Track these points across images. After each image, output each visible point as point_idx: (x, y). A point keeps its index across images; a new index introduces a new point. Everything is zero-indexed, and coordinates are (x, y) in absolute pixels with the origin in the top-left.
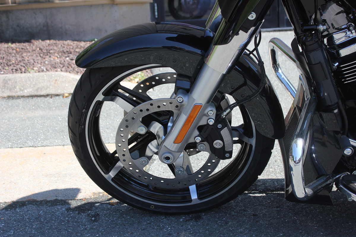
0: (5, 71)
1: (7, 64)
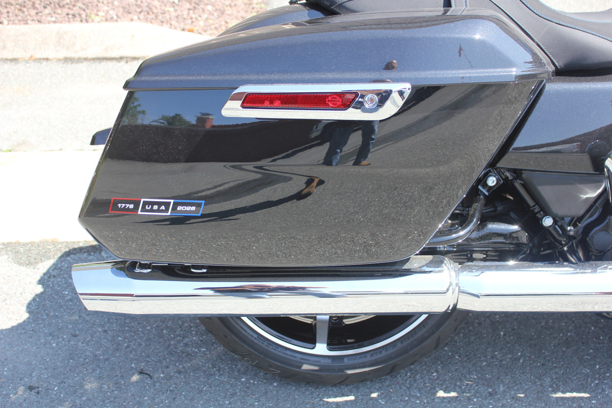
0: (58, 16)
1: (58, 4)
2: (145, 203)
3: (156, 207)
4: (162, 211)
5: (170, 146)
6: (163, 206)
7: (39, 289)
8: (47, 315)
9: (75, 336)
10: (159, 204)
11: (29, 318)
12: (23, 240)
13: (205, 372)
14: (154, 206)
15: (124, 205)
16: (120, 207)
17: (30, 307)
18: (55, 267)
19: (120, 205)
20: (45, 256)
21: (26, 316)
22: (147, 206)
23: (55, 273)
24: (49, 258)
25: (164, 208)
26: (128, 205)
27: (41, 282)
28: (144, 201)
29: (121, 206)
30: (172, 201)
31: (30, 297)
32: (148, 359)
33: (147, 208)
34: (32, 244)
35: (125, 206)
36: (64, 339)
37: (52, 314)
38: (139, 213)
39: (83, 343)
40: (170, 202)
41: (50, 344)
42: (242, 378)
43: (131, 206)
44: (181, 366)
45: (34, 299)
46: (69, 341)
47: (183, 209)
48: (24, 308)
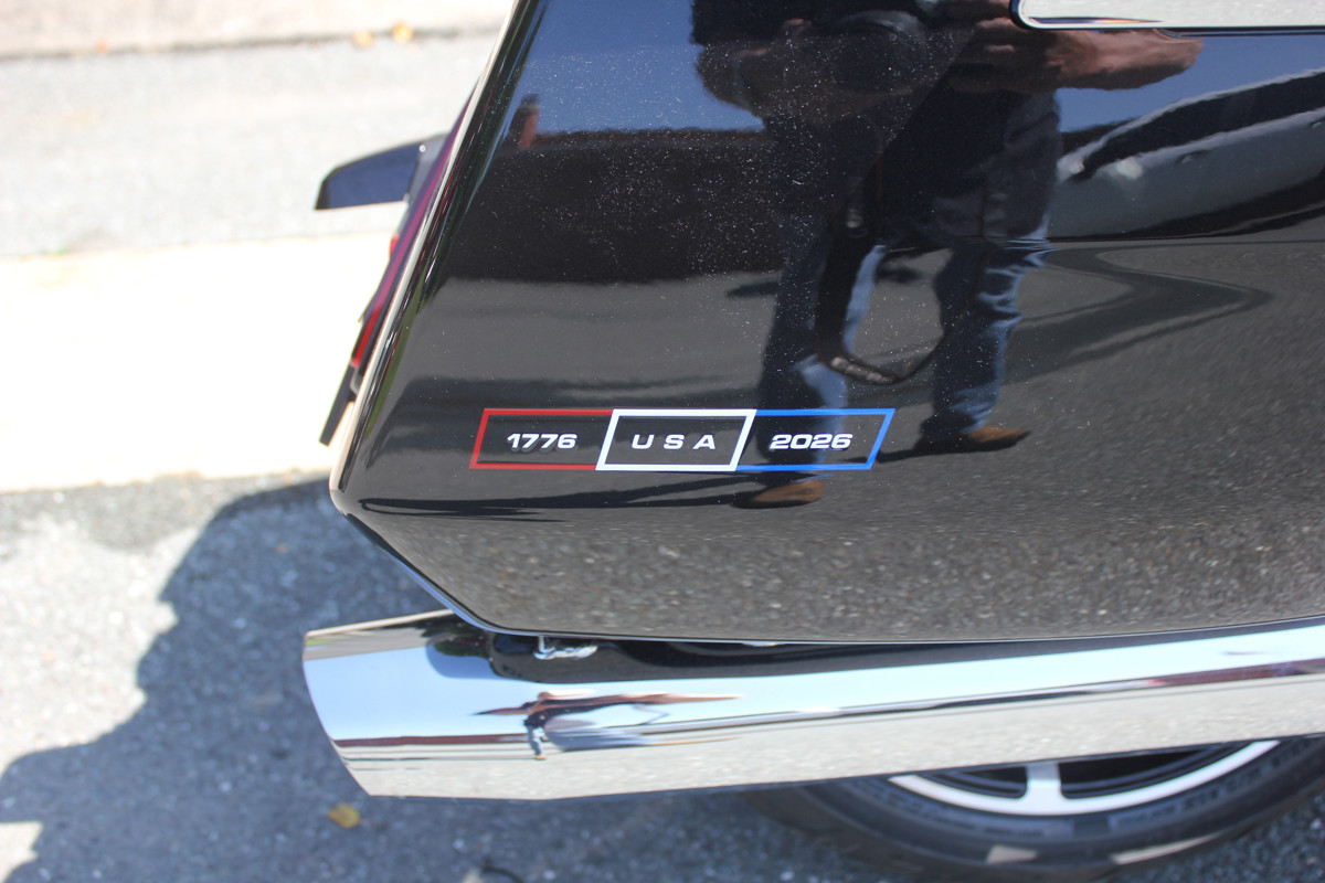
2: (627, 428)
3: (675, 442)
4: (705, 456)
5: (751, 174)
6: (710, 438)
7: (165, 617)
8: (198, 693)
9: (280, 755)
10: (692, 428)
11: (147, 706)
12: (112, 479)
13: (668, 854)
14: (669, 439)
15: (534, 437)
16: (515, 445)
17: (148, 673)
18: (201, 548)
19: (515, 438)
20: (172, 520)
21: (137, 699)
22: (637, 437)
23: (203, 566)
24: (182, 525)
25: (711, 445)
26: (553, 437)
27: (170, 594)
28: (621, 419)
29: (522, 442)
30: (750, 414)
31: (142, 641)
32: (498, 821)
33: (635, 445)
34: (137, 487)
35: (541, 442)
36: (250, 768)
37: (208, 690)
38: (602, 466)
39: (305, 777)
40: (740, 421)
41: (215, 784)
42: (782, 870)
43: (568, 441)
44: (597, 841)
45: (155, 648)
46: (267, 771)
47: (794, 446)
48: (129, 677)
